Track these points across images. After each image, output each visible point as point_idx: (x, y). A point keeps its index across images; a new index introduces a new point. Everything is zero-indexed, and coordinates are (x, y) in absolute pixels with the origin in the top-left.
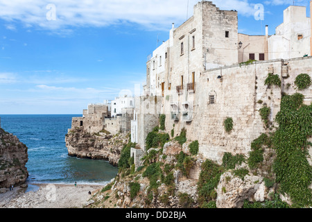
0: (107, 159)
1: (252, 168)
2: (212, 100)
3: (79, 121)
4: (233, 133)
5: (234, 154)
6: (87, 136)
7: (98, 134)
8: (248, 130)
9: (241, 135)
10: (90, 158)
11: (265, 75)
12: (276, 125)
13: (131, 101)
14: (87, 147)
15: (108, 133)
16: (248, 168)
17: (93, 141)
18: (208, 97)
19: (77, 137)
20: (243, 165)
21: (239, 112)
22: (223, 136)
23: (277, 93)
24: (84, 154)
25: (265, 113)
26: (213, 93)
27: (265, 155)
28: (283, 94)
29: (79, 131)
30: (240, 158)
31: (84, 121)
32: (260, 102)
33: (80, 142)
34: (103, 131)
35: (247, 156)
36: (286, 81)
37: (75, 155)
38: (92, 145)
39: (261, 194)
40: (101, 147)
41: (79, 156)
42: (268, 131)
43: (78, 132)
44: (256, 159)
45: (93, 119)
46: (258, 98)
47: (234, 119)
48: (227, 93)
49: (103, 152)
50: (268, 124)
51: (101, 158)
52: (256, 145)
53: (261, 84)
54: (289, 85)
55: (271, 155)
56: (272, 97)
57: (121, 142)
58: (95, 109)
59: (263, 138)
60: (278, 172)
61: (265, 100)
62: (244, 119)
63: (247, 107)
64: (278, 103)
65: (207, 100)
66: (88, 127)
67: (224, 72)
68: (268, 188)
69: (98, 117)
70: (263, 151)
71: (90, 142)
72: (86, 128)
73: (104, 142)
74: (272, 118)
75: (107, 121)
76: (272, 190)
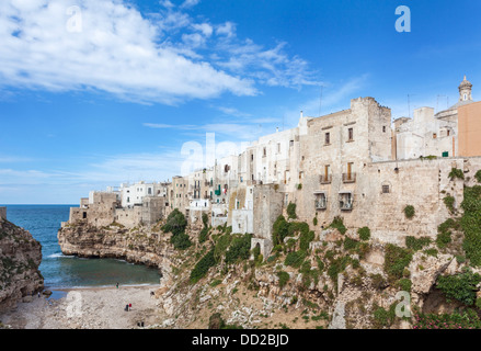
0: (124, 257)
1: (440, 248)
2: (386, 189)
3: (82, 212)
4: (415, 219)
5: (418, 237)
6: (93, 230)
7: (107, 228)
8: (433, 216)
9: (424, 220)
10: (98, 257)
11: (449, 169)
12: (462, 211)
13: (150, 189)
14: (92, 243)
15: (122, 226)
16: (436, 247)
17: (102, 236)
18: (380, 187)
19: (80, 231)
20: (431, 246)
21: (421, 201)
22: (403, 221)
23: (459, 184)
24: (89, 252)
25: (449, 201)
26: (386, 184)
27: (453, 236)
28: (465, 186)
29: (82, 224)
30: (426, 240)
31: (88, 212)
32: (444, 192)
33: (84, 238)
34: (114, 224)
35: (434, 238)
36: (466, 175)
37: (76, 254)
38: (100, 242)
39: (453, 268)
40: (113, 243)
41: (82, 256)
42: (454, 216)
43: (80, 226)
44: (444, 240)
45: (100, 209)
46: (442, 189)
47: (416, 207)
48: (405, 184)
49: (115, 249)
50: (453, 210)
51: (113, 256)
52: (442, 228)
53: (445, 176)
54: (468, 178)
55: (459, 236)
56: (455, 188)
57: (145, 235)
58: (102, 197)
59: (449, 223)
60: (468, 250)
61: (448, 190)
62: (427, 207)
63: (430, 196)
64: (461, 193)
65: (380, 189)
66: (93, 220)
67: (400, 165)
68: (459, 263)
69: (107, 206)
70: (450, 233)
71: (97, 238)
72: (91, 220)
73: (118, 237)
74: (457, 205)
75: (119, 212)
76: (463, 265)
